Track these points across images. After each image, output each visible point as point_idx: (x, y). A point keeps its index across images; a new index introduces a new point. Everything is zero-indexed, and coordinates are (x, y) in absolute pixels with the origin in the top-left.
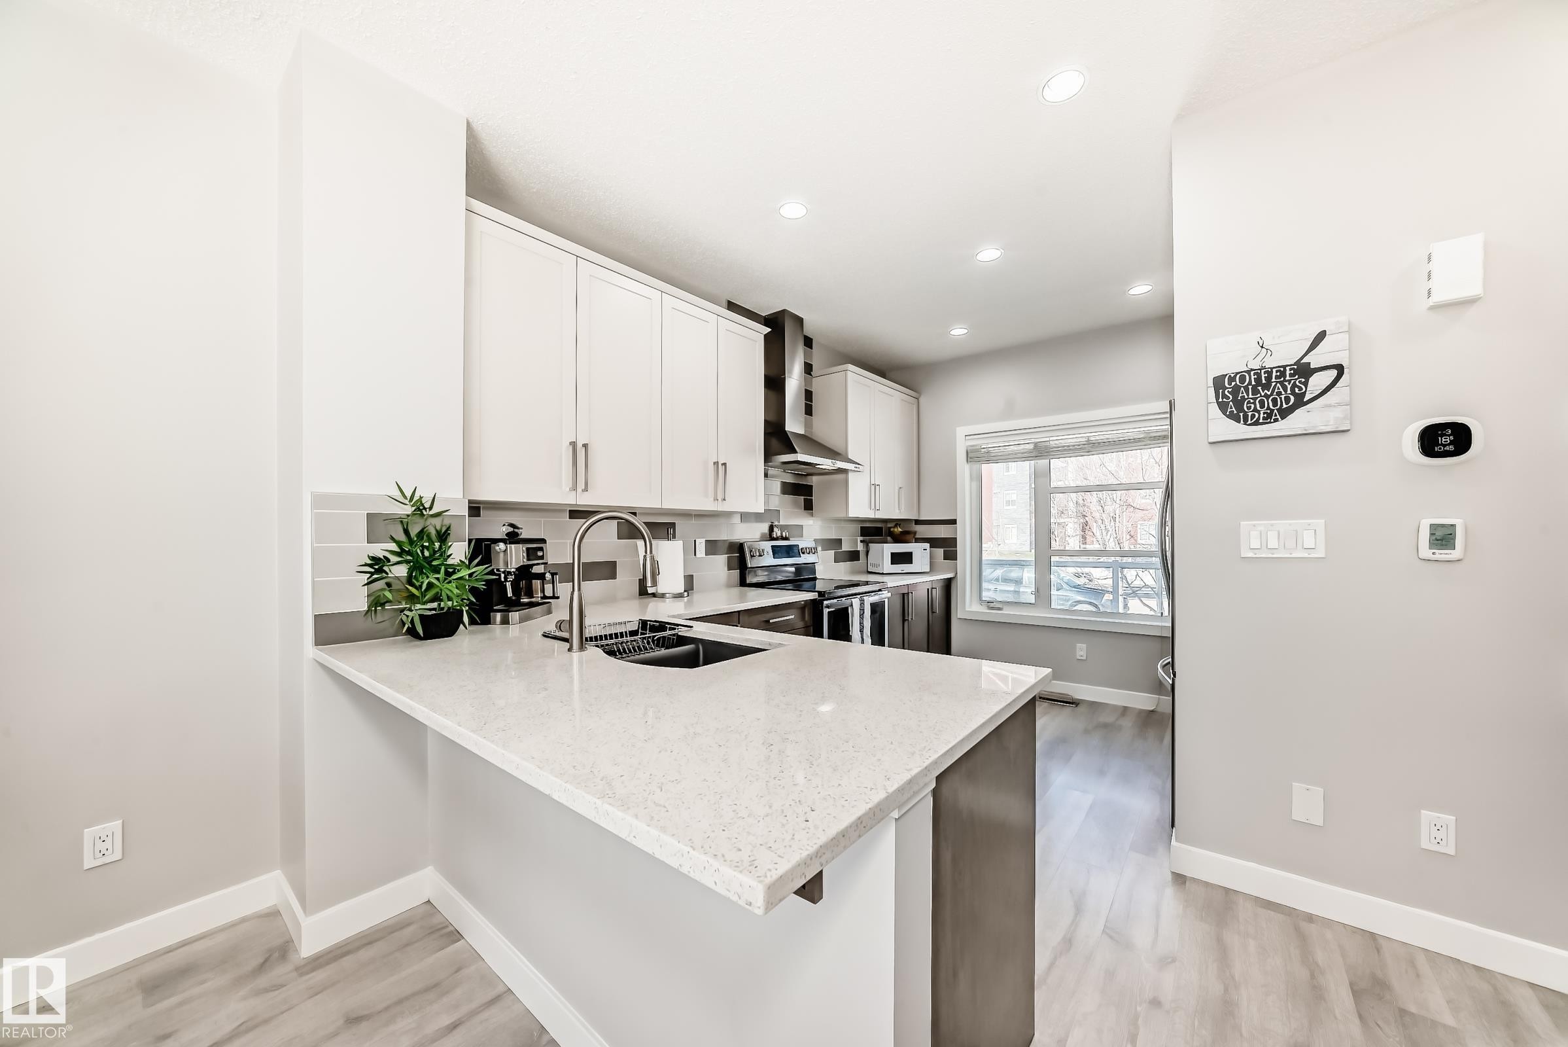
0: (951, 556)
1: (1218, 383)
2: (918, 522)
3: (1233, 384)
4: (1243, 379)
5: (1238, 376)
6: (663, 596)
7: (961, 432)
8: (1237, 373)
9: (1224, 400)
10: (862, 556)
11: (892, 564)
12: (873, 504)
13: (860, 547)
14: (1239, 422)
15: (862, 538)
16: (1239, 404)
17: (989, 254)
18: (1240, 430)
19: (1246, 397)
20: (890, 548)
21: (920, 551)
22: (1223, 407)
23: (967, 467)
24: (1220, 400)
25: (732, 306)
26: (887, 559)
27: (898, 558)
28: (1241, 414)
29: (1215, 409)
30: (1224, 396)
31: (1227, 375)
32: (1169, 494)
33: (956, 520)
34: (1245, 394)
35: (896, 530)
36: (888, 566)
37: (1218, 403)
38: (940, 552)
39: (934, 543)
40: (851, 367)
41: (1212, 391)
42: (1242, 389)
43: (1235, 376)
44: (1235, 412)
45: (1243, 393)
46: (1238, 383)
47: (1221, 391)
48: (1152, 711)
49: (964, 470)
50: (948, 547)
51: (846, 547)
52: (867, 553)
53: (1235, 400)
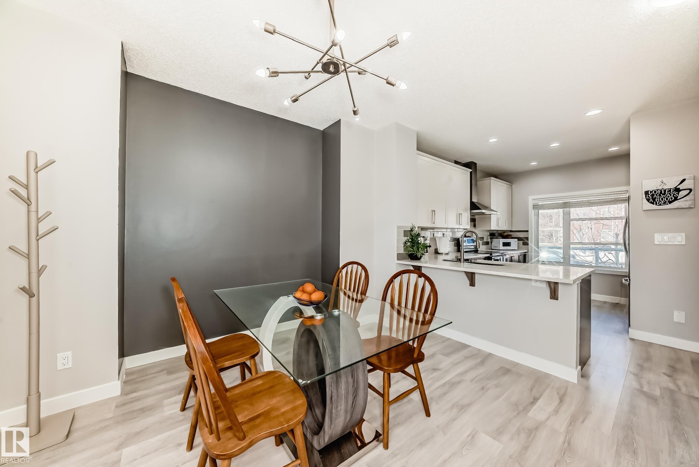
0: (526, 244)
1: (647, 193)
2: (511, 231)
3: (652, 193)
4: (655, 192)
5: (654, 191)
6: (442, 254)
7: (531, 198)
8: (653, 190)
9: (649, 198)
10: (490, 243)
11: (503, 246)
12: (498, 225)
13: (489, 240)
14: (654, 204)
15: (490, 237)
16: (654, 199)
17: (555, 145)
18: (654, 207)
19: (657, 197)
20: (502, 241)
21: (514, 242)
22: (648, 200)
23: (533, 211)
24: (647, 198)
25: (456, 162)
26: (501, 244)
27: (505, 244)
28: (655, 202)
29: (645, 201)
30: (648, 197)
31: (649, 191)
32: (627, 223)
33: (528, 231)
34: (656, 196)
35: (504, 234)
36: (501, 247)
37: (647, 199)
38: (521, 242)
39: (519, 239)
40: (492, 178)
41: (644, 196)
42: (655, 195)
43: (653, 191)
44: (652, 201)
45: (655, 196)
46: (654, 193)
47: (647, 195)
48: (617, 303)
49: (532, 212)
50: (525, 241)
51: (485, 240)
52: (492, 243)
53: (652, 198)
